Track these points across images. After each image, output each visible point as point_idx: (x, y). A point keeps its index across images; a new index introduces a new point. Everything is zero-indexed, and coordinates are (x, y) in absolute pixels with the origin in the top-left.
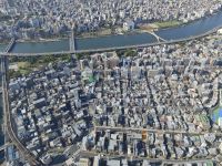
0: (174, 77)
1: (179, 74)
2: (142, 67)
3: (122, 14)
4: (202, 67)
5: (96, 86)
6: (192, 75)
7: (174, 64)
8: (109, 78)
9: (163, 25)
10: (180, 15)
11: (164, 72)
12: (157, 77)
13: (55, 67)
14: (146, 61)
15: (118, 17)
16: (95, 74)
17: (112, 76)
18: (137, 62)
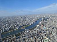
0: (32, 38)
2: (23, 38)
3: (16, 26)
4: (37, 34)
6: (35, 36)
7: (31, 35)
9: (26, 26)
10: (29, 24)
11: (29, 38)
14: (24, 36)
15: (15, 27)
18: (21, 37)
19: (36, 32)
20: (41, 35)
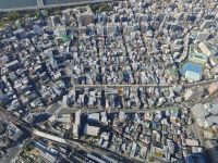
0: (149, 33)
1: (153, 30)
2: (118, 24)
5: (71, 45)
6: (165, 31)
7: (149, 20)
8: (84, 36)
11: (140, 29)
12: (133, 34)
13: (23, 26)
14: (122, 16)
16: (68, 32)
17: (87, 34)
18: (113, 17)
19: (176, 15)
20: (189, 31)
